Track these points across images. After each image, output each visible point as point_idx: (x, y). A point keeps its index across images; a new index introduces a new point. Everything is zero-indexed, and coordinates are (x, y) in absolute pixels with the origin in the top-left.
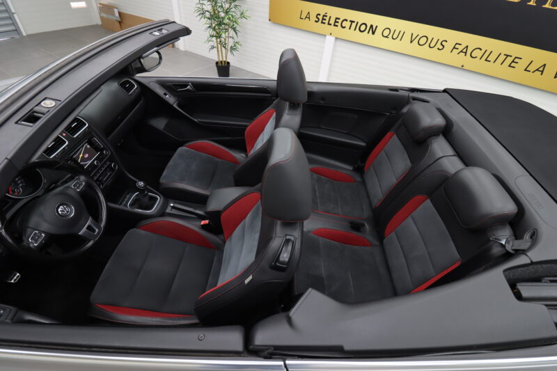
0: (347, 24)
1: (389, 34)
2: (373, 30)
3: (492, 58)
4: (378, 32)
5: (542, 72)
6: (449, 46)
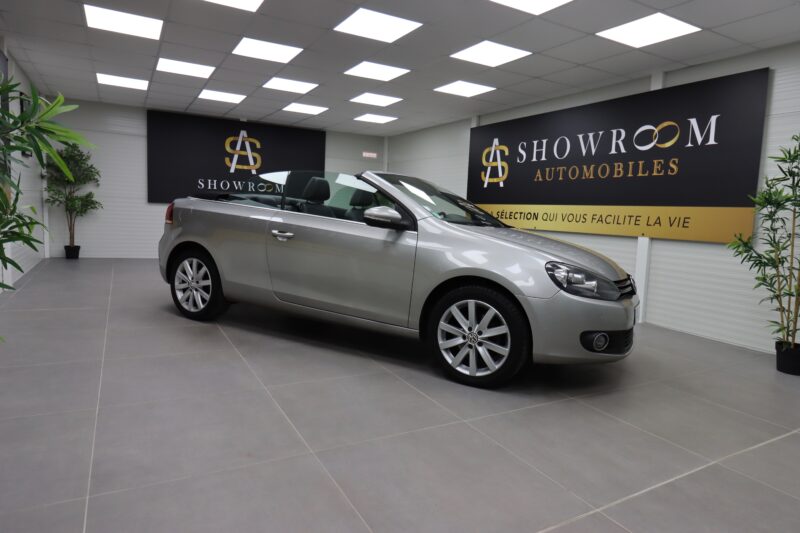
0: (518, 216)
1: (548, 218)
2: (536, 217)
3: (621, 221)
4: (540, 217)
5: (660, 223)
6: (589, 218)
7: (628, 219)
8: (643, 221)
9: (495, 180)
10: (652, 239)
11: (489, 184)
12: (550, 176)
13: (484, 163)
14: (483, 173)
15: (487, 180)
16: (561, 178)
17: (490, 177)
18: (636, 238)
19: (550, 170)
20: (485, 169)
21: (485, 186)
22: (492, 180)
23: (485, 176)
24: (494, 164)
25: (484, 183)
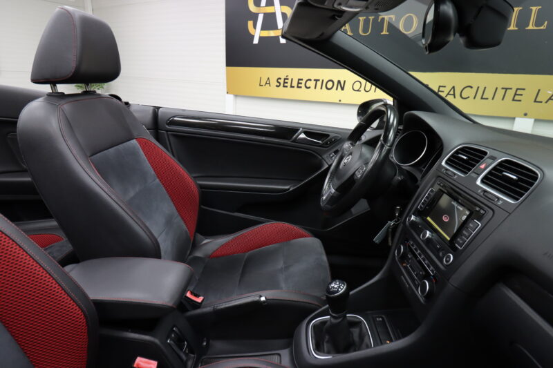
7: (500, 93)
8: (528, 96)
9: (272, 33)
10: (536, 121)
11: (261, 38)
12: (365, 30)
13: (252, 8)
14: (250, 23)
15: (257, 33)
16: (385, 32)
17: (263, 28)
18: (514, 119)
19: (366, 22)
20: (254, 17)
21: (256, 41)
22: (266, 34)
23: (255, 26)
24: (270, 10)
25: (253, 37)
